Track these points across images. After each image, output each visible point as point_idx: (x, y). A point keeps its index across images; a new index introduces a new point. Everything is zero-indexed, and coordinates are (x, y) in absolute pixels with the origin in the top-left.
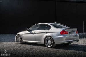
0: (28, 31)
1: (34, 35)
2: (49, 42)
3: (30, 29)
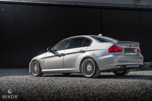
0: (52, 52)
1: (62, 57)
2: (89, 67)
3: (55, 48)
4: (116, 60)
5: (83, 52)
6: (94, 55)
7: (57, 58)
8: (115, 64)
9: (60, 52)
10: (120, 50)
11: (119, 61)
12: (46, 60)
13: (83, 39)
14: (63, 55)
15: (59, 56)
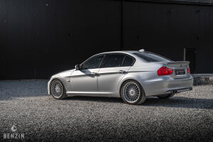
0: (80, 69)
1: (96, 77)
4: (166, 84)
12: (72, 79)
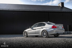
0: (31, 28)
1: (35, 30)
2: (45, 34)
3: (32, 27)
5: (43, 28)
6: (46, 29)
7: (33, 31)
8: (54, 32)
9: (34, 28)
10: (56, 27)
11: (56, 31)
12: (29, 31)
13: (42, 23)
14: (35, 29)
15: (34, 30)
